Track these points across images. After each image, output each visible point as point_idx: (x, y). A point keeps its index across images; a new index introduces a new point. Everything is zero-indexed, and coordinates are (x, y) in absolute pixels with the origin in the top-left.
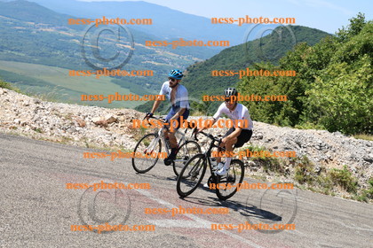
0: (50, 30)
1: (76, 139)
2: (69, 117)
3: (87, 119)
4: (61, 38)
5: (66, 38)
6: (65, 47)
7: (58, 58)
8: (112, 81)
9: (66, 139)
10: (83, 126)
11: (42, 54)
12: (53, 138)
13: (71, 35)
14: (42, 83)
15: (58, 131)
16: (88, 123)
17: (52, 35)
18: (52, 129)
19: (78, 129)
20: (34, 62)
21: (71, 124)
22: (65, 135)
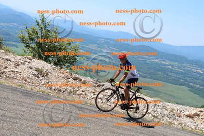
0: (156, 61)
1: (176, 124)
2: (172, 111)
3: (182, 113)
4: (162, 65)
5: (165, 65)
6: (163, 70)
7: (159, 75)
8: (189, 90)
9: (170, 123)
10: (180, 116)
11: (151, 74)
12: (163, 122)
13: (167, 64)
14: (149, 89)
15: (166, 118)
16: (182, 115)
17: (157, 63)
18: (163, 117)
19: (177, 118)
20: (147, 78)
21: (173, 115)
22: (170, 121)
